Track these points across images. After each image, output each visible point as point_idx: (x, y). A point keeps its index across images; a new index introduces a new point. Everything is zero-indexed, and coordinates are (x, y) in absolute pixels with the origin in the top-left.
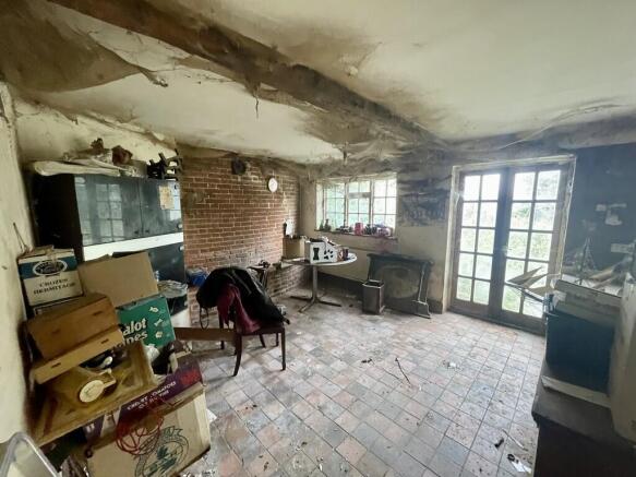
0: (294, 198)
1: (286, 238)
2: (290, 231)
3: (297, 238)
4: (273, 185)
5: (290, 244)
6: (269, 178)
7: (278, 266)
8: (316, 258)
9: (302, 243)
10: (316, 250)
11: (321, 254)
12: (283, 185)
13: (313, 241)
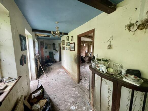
0: (87, 47)
1: (86, 53)
2: (87, 52)
3: (87, 53)
4: (84, 45)
5: (86, 54)
6: (84, 44)
7: (84, 57)
8: (90, 56)
9: (88, 54)
10: (90, 55)
11: (91, 55)
12: (86, 45)
13: (90, 53)
